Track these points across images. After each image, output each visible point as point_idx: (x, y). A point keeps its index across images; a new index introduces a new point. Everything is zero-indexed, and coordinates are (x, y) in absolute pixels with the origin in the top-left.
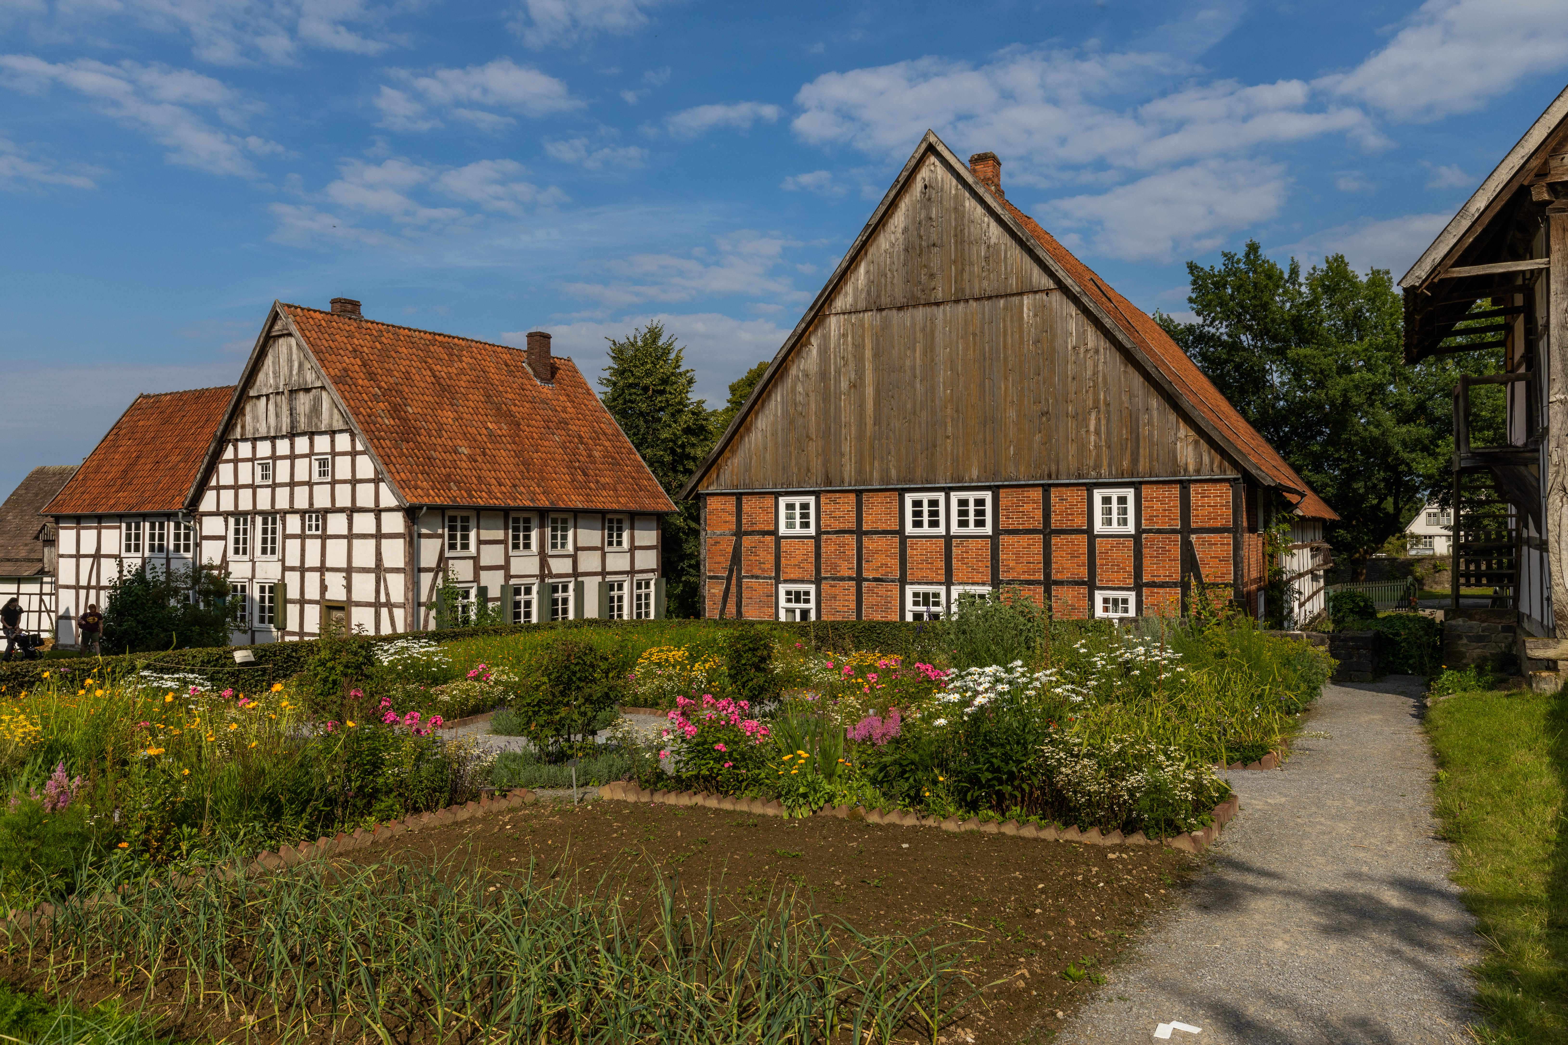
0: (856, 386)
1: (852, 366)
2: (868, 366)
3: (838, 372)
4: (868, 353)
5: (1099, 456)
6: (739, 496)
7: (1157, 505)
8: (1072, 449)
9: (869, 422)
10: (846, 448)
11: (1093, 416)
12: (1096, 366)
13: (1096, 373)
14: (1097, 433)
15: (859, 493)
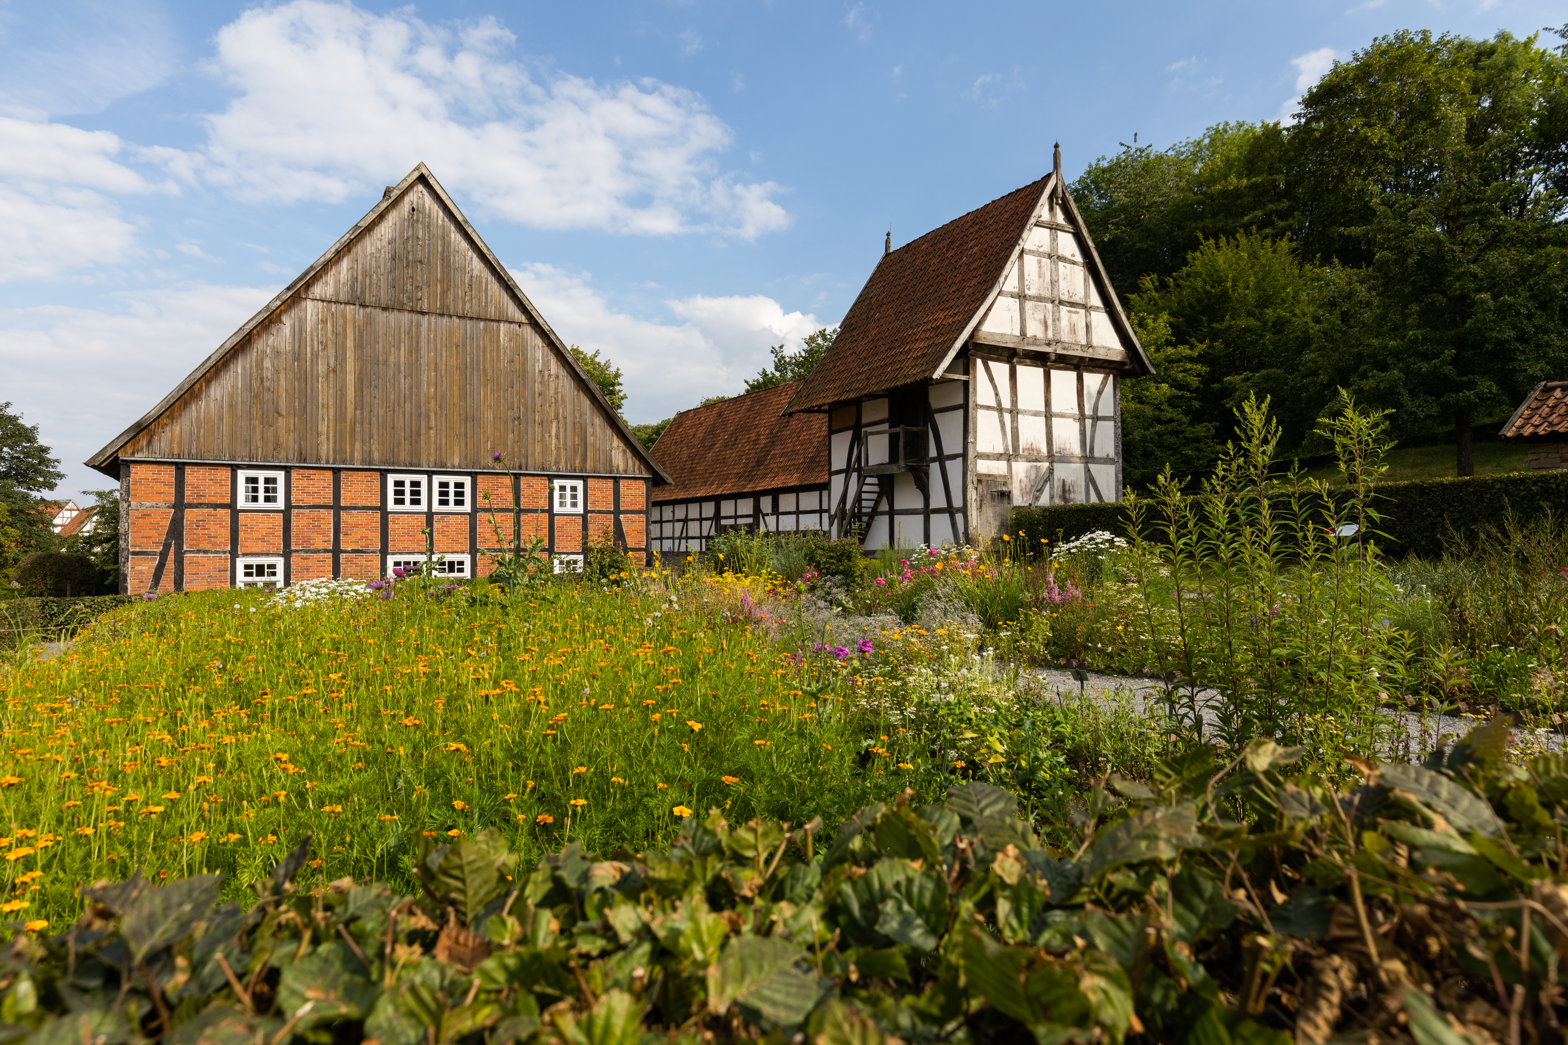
0: (337, 370)
1: (331, 351)
2: (350, 354)
3: (315, 355)
4: (350, 343)
5: (558, 455)
6: (180, 467)
7: (598, 493)
8: (538, 449)
9: (350, 407)
10: (323, 427)
11: (554, 425)
12: (556, 388)
13: (556, 393)
14: (557, 437)
15: (336, 471)
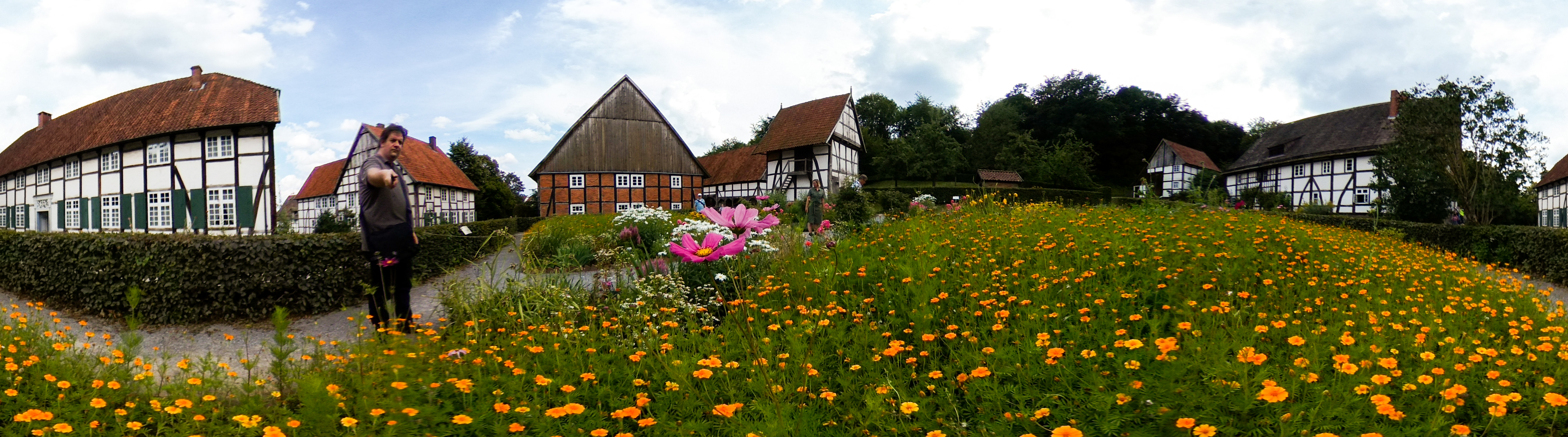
0: (599, 139)
1: (598, 135)
2: (603, 135)
3: (593, 136)
4: (603, 131)
6: (553, 175)
9: (604, 151)
10: (595, 160)
15: (600, 174)
